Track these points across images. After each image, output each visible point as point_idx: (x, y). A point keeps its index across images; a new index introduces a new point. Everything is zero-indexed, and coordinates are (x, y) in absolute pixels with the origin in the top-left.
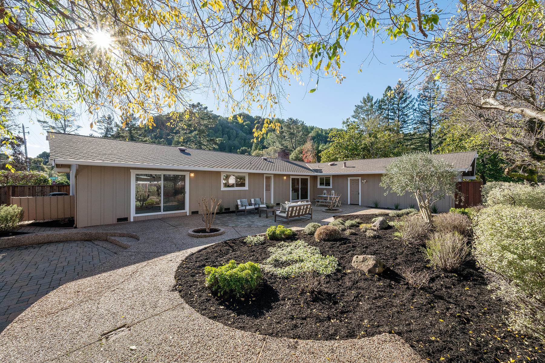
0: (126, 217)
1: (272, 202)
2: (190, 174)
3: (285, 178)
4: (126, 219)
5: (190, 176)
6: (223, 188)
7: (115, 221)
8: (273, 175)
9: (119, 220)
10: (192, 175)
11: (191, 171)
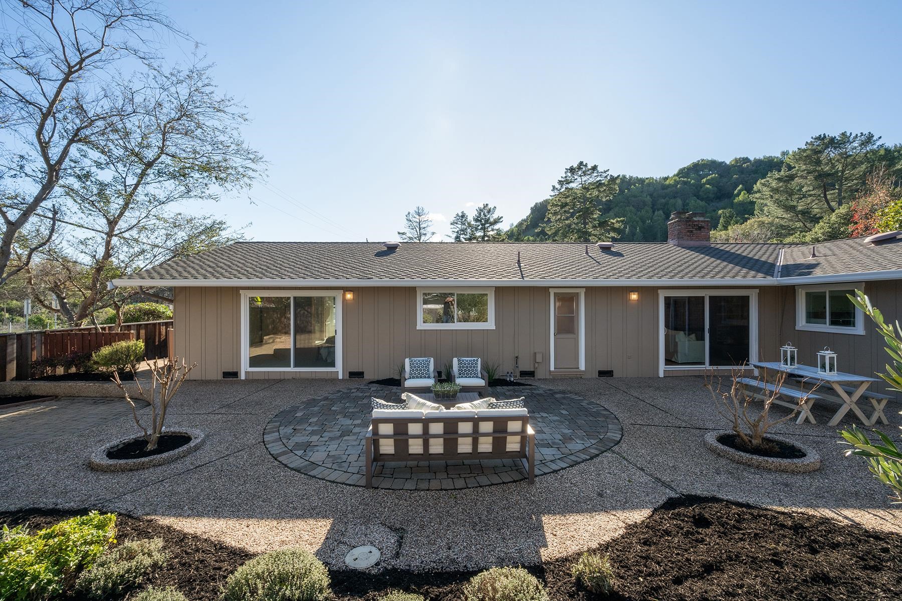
0: (235, 370)
1: (582, 367)
2: (344, 295)
3: (634, 296)
4: (235, 374)
5: (344, 299)
6: (421, 326)
7: (220, 377)
8: (584, 290)
9: (226, 375)
10: (349, 296)
11: (346, 289)
